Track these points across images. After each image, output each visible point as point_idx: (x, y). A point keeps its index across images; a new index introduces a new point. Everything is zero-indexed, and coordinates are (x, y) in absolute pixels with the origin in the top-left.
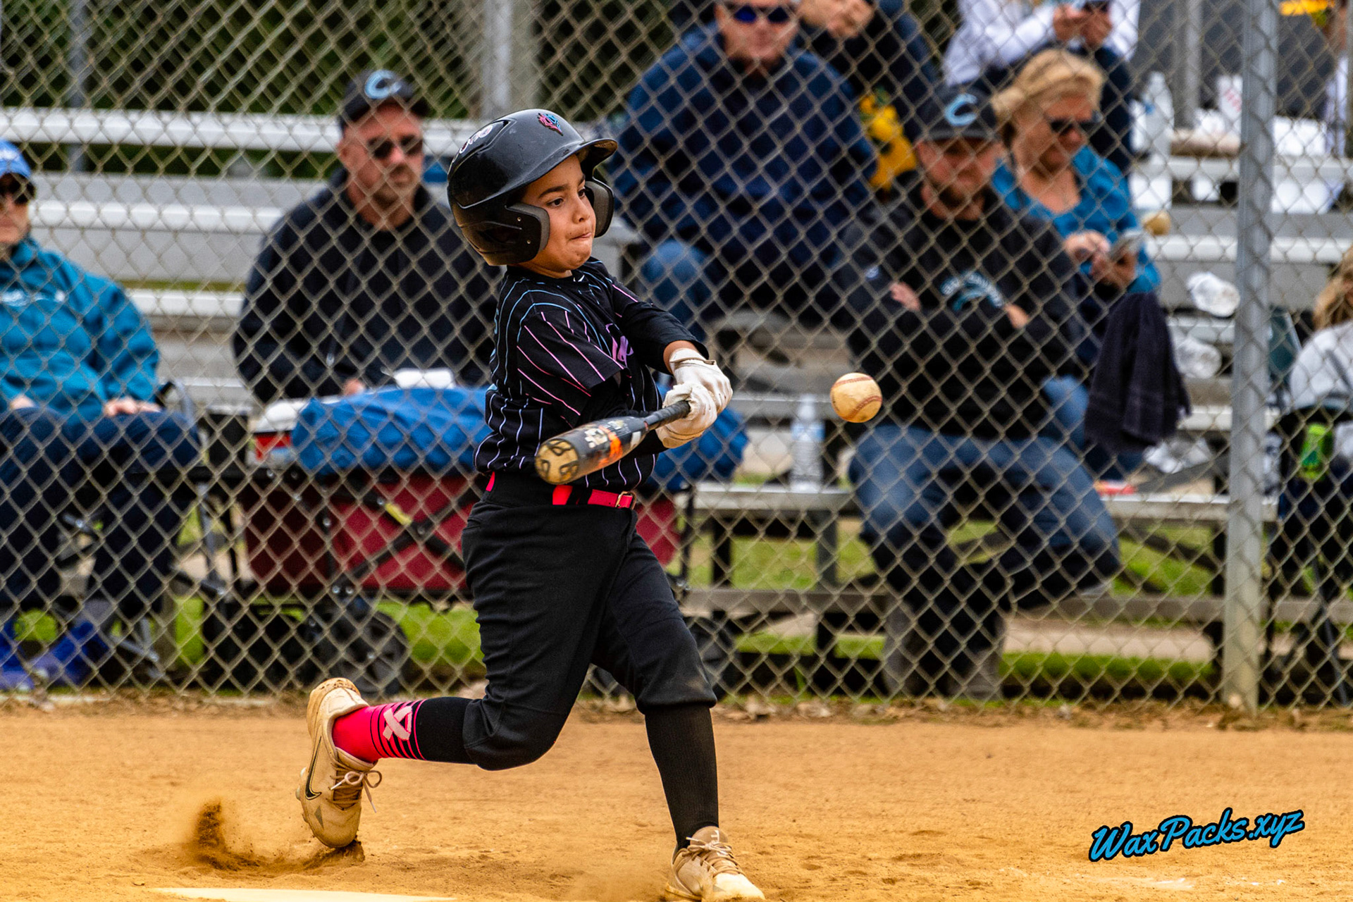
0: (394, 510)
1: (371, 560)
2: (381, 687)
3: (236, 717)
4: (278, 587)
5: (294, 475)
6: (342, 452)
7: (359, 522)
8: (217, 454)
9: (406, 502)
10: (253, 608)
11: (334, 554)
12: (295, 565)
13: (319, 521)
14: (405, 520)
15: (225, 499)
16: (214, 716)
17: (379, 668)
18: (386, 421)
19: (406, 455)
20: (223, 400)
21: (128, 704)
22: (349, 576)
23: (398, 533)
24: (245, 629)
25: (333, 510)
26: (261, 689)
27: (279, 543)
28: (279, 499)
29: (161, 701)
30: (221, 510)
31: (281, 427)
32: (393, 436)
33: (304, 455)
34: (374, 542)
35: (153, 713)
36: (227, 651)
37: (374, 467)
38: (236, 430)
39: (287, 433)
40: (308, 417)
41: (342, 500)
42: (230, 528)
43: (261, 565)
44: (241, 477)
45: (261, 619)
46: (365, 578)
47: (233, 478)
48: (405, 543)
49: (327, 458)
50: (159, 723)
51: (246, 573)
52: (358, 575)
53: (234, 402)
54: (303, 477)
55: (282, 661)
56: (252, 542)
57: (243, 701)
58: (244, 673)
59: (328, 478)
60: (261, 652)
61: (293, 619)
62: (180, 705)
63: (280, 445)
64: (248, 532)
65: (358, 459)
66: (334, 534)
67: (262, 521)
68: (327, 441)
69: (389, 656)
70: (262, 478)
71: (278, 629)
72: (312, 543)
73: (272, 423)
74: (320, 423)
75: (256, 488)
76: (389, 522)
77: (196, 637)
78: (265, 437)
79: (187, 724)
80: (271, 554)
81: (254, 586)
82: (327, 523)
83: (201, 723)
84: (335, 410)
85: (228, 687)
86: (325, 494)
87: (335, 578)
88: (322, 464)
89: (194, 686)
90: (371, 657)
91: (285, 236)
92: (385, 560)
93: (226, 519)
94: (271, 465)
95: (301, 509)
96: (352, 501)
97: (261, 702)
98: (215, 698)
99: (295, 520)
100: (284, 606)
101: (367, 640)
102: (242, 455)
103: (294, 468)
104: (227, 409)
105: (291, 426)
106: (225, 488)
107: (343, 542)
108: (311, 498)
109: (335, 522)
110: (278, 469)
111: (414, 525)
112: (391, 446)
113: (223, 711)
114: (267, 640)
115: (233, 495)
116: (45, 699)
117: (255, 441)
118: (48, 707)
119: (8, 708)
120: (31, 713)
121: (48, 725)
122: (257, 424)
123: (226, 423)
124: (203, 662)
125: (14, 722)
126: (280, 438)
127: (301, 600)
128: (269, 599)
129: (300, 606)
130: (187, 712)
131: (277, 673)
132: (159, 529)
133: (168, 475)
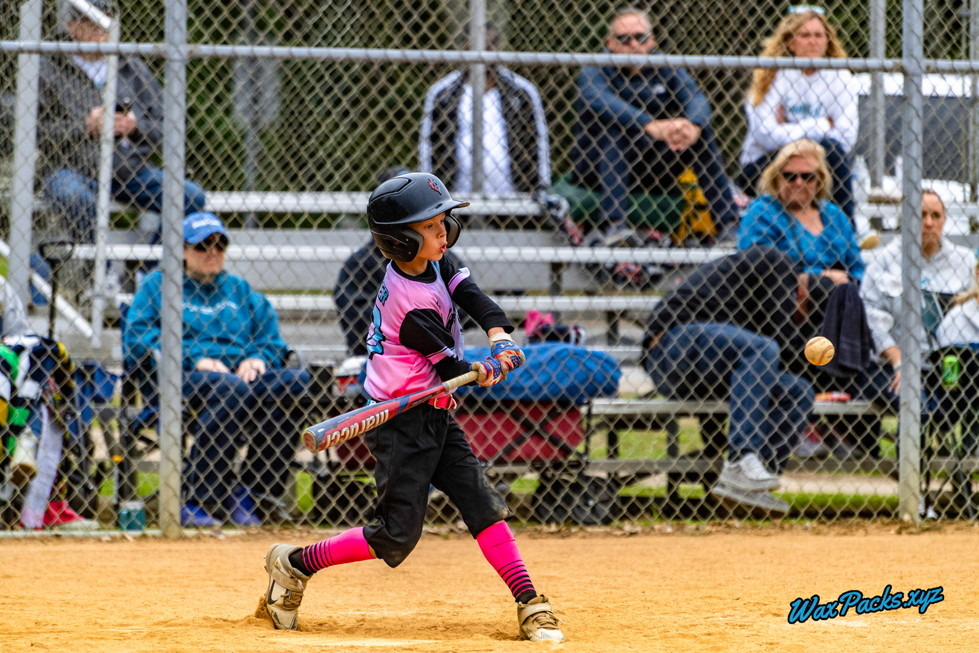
4: (352, 465)
8: (315, 389)
10: (339, 478)
20: (317, 358)
21: (267, 534)
24: (334, 490)
26: (344, 524)
29: (286, 532)
31: (352, 373)
36: (324, 502)
38: (326, 375)
39: (355, 376)
43: (342, 453)
44: (329, 403)
45: (343, 483)
47: (325, 403)
51: (334, 457)
53: (324, 359)
55: (356, 507)
58: (334, 515)
60: (343, 502)
61: (361, 483)
62: (297, 534)
63: (352, 383)
70: (341, 402)
71: (352, 489)
73: (347, 371)
75: (338, 408)
77: (305, 496)
78: (343, 379)
81: (339, 465)
85: (324, 524)
89: (305, 523)
91: (351, 263)
94: (346, 395)
98: (317, 530)
100: (356, 476)
102: (330, 390)
104: (320, 363)
105: (358, 372)
106: (320, 408)
110: (351, 397)
114: (347, 496)
115: (325, 413)
116: (219, 532)
117: (338, 381)
118: (221, 537)
119: (198, 538)
120: (212, 541)
121: (222, 548)
122: (339, 372)
123: (320, 371)
124: (310, 509)
125: (202, 546)
126: (351, 379)
127: (366, 472)
128: (347, 472)
129: (366, 476)
130: (300, 539)
131: (353, 514)
132: (283, 433)
133: (287, 402)
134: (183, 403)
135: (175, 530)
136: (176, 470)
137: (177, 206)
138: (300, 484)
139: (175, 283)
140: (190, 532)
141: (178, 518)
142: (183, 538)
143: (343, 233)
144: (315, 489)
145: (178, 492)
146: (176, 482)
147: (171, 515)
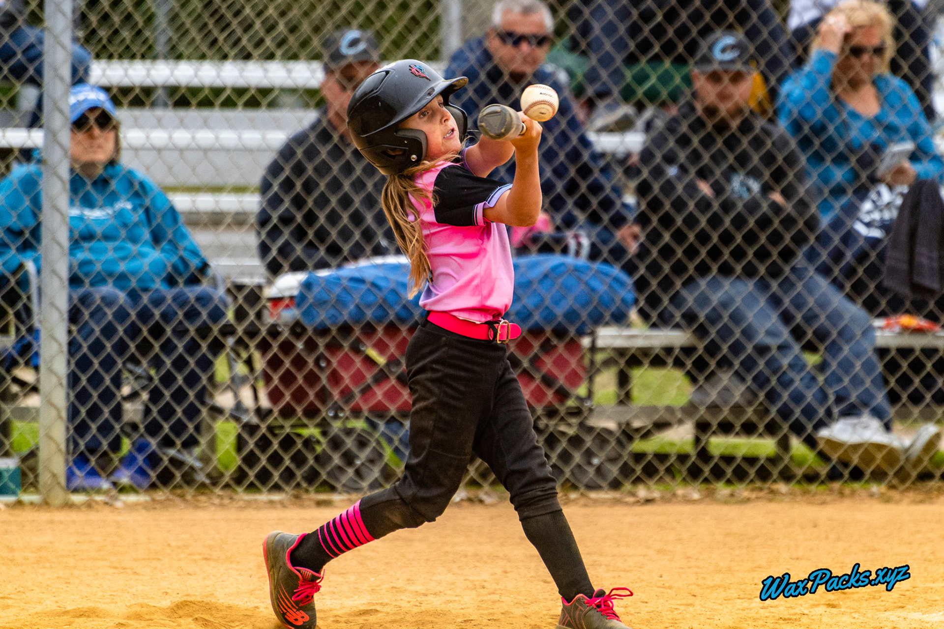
0: (373, 353)
1: (356, 391)
3: (258, 508)
4: (287, 412)
5: (297, 329)
6: (333, 312)
7: (347, 363)
8: (240, 314)
9: (381, 347)
10: (270, 429)
11: (328, 387)
12: (299, 395)
13: (317, 362)
14: (381, 360)
15: (247, 347)
16: (242, 508)
17: (364, 471)
18: (364, 288)
19: (380, 313)
20: (243, 274)
21: (178, 500)
22: (340, 403)
23: (376, 370)
24: (264, 444)
25: (327, 354)
26: (277, 488)
27: (288, 379)
28: (287, 347)
29: (203, 498)
30: (245, 355)
31: (287, 294)
32: (371, 298)
33: (306, 313)
34: (358, 377)
35: (197, 507)
36: (250, 460)
37: (357, 321)
38: (254, 296)
39: (292, 298)
40: (307, 285)
41: (334, 347)
42: (252, 368)
43: (275, 396)
44: (258, 331)
45: (275, 435)
46: (352, 404)
47: (252, 332)
48: (381, 377)
49: (322, 316)
50: (201, 515)
51: (265, 402)
52: (347, 402)
53: (252, 275)
54: (304, 330)
55: (293, 467)
56: (268, 379)
57: (263, 497)
58: (264, 477)
59: (323, 331)
60: (275, 460)
61: (299, 435)
62: (217, 501)
63: (287, 306)
64: (264, 372)
65: (345, 316)
66: (328, 372)
67: (274, 363)
68: (321, 303)
69: (372, 461)
70: (274, 332)
71: (288, 442)
72: (311, 379)
73: (280, 291)
74: (316, 290)
75: (269, 339)
76: (369, 362)
77: (227, 451)
78: (276, 301)
79: (220, 514)
80: (281, 388)
81: (270, 412)
82: (323, 364)
83: (232, 514)
84: (326, 280)
85: (251, 487)
86: (321, 343)
87: (330, 404)
88: (318, 321)
89: (227, 486)
90: (358, 462)
91: (287, 152)
92: (367, 391)
93: (249, 362)
94: (279, 322)
95: (304, 355)
96: (341, 347)
97: (276, 497)
98: (242, 495)
99: (299, 362)
100: (293, 426)
101: (354, 450)
102: (259, 315)
103: (297, 324)
104: (246, 280)
105: (295, 293)
106: (246, 339)
107: (335, 378)
108: (311, 345)
109: (329, 363)
110: (286, 325)
111: (388, 364)
112: (369, 305)
113: (249, 504)
114: (280, 452)
115: (252, 345)
116: (116, 499)
117: (269, 304)
118: (119, 504)
119: (89, 505)
120: (107, 510)
121: (119, 518)
122: (270, 292)
123: (246, 291)
124: (233, 468)
125: (93, 516)
126: (287, 302)
127: (305, 421)
128: (281, 421)
129: (304, 426)
130: (222, 505)
131: (288, 475)
132: (198, 371)
133: (204, 331)
134: (70, 332)
135: (58, 496)
136: (60, 417)
137: (62, 79)
138: (221, 436)
139: (60, 178)
140: (78, 498)
141: (63, 480)
142: (69, 506)
143: (276, 114)
144: (240, 444)
145: (63, 447)
146: (60, 432)
147: (54, 475)
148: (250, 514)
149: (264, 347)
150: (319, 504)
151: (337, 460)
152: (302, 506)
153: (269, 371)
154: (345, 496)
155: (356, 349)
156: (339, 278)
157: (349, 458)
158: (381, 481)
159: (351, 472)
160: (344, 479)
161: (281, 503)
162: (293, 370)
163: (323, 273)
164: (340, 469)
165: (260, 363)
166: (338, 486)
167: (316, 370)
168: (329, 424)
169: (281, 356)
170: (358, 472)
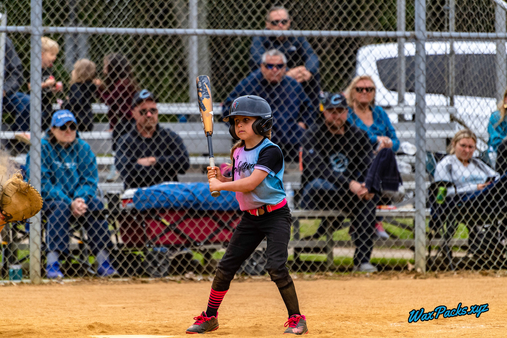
0: (164, 221)
1: (158, 236)
2: (162, 274)
3: (118, 284)
4: (130, 245)
5: (134, 211)
6: (148, 204)
7: (154, 225)
8: (110, 206)
9: (168, 218)
10: (123, 252)
11: (146, 235)
12: (135, 238)
13: (142, 225)
14: (168, 224)
15: (113, 219)
16: (112, 284)
17: (161, 268)
18: (161, 194)
19: (167, 205)
20: (111, 189)
21: (86, 281)
22: (151, 241)
23: (166, 228)
24: (121, 258)
25: (146, 221)
26: (126, 276)
27: (130, 232)
28: (129, 219)
29: (96, 280)
30: (112, 222)
31: (129, 197)
32: (163, 199)
33: (137, 205)
34: (158, 231)
35: (94, 284)
36: (115, 264)
37: (158, 208)
38: (116, 198)
39: (131, 199)
40: (137, 194)
41: (148, 218)
42: (115, 228)
43: (125, 239)
44: (118, 213)
45: (125, 255)
46: (156, 242)
47: (115, 213)
48: (168, 231)
49: (144, 206)
50: (95, 287)
51: (121, 241)
52: (154, 241)
53: (115, 190)
54: (136, 212)
55: (132, 267)
56: (122, 232)
57: (120, 280)
58: (121, 271)
59: (144, 212)
60: (125, 264)
61: (135, 254)
62: (102, 282)
63: (130, 202)
64: (120, 229)
65: (153, 206)
66: (146, 229)
67: (124, 225)
68: (143, 201)
69: (164, 265)
70: (124, 212)
71: (130, 258)
72: (140, 231)
73: (127, 196)
74: (141, 196)
75: (122, 216)
76: (163, 224)
78: (125, 200)
79: (104, 287)
80: (127, 235)
81: (123, 245)
82: (144, 226)
83: (108, 287)
84: (146, 191)
86: (143, 217)
87: (147, 242)
88: (142, 208)
90: (159, 265)
92: (162, 237)
93: (114, 225)
94: (127, 208)
95: (136, 222)
96: (151, 218)
97: (126, 279)
98: (112, 279)
99: (134, 225)
100: (132, 251)
101: (157, 260)
102: (118, 206)
103: (134, 209)
104: (113, 192)
105: (132, 197)
106: (113, 216)
107: (149, 231)
108: (139, 218)
109: (147, 225)
110: (129, 210)
111: (170, 225)
112: (162, 201)
113: (115, 282)
114: (127, 261)
115: (116, 218)
117: (122, 201)
118: (62, 283)
119: (50, 284)
120: (57, 285)
121: (63, 289)
122: (122, 196)
123: (113, 196)
125: (52, 288)
126: (129, 200)
127: (137, 248)
128: (127, 249)
129: (137, 251)
130: (103, 284)
131: (131, 271)
133: (96, 213)
135: (38, 280)
136: (38, 248)
139: (37, 151)
140: (46, 281)
141: (39, 273)
142: (42, 284)
145: (39, 260)
146: (38, 255)
147: (36, 272)
148: (116, 286)
149: (120, 219)
150: (143, 282)
151: (150, 264)
152: (137, 283)
153: (123, 229)
154: (153, 279)
155: (157, 219)
156: (150, 191)
157: (155, 263)
158: (168, 272)
159: (156, 269)
160: (153, 272)
161: (128, 282)
162: (132, 228)
163: (144, 189)
164: (152, 268)
165: (118, 225)
166: (151, 275)
167: (142, 228)
168: (147, 250)
169: (127, 222)
170: (159, 269)
